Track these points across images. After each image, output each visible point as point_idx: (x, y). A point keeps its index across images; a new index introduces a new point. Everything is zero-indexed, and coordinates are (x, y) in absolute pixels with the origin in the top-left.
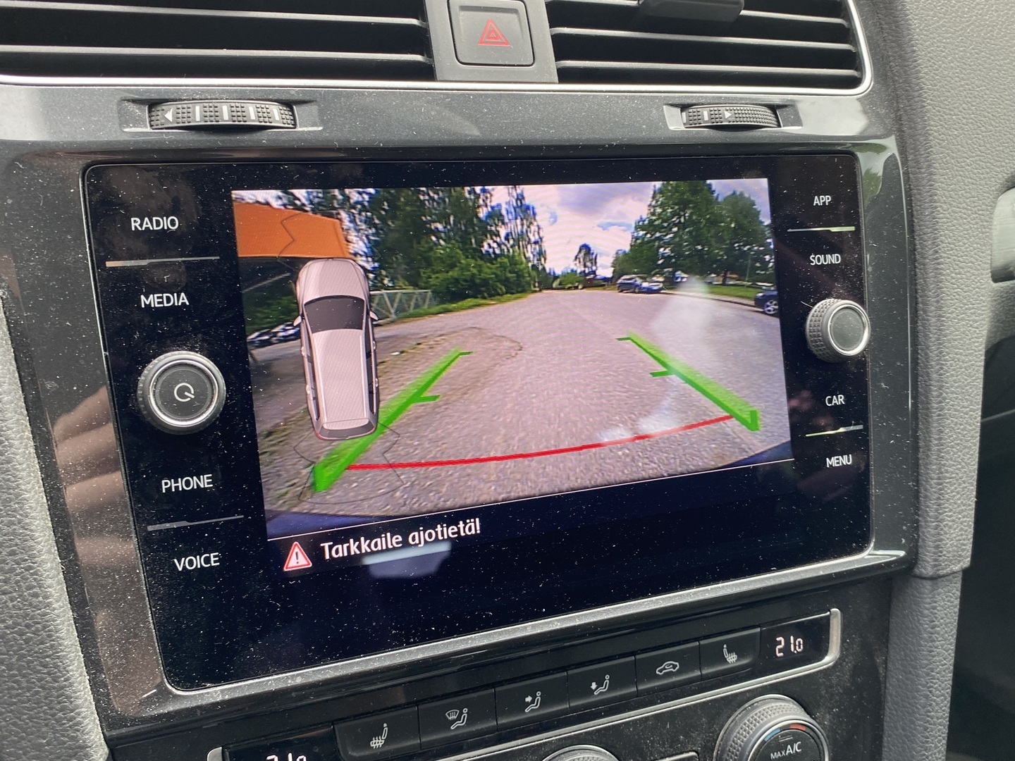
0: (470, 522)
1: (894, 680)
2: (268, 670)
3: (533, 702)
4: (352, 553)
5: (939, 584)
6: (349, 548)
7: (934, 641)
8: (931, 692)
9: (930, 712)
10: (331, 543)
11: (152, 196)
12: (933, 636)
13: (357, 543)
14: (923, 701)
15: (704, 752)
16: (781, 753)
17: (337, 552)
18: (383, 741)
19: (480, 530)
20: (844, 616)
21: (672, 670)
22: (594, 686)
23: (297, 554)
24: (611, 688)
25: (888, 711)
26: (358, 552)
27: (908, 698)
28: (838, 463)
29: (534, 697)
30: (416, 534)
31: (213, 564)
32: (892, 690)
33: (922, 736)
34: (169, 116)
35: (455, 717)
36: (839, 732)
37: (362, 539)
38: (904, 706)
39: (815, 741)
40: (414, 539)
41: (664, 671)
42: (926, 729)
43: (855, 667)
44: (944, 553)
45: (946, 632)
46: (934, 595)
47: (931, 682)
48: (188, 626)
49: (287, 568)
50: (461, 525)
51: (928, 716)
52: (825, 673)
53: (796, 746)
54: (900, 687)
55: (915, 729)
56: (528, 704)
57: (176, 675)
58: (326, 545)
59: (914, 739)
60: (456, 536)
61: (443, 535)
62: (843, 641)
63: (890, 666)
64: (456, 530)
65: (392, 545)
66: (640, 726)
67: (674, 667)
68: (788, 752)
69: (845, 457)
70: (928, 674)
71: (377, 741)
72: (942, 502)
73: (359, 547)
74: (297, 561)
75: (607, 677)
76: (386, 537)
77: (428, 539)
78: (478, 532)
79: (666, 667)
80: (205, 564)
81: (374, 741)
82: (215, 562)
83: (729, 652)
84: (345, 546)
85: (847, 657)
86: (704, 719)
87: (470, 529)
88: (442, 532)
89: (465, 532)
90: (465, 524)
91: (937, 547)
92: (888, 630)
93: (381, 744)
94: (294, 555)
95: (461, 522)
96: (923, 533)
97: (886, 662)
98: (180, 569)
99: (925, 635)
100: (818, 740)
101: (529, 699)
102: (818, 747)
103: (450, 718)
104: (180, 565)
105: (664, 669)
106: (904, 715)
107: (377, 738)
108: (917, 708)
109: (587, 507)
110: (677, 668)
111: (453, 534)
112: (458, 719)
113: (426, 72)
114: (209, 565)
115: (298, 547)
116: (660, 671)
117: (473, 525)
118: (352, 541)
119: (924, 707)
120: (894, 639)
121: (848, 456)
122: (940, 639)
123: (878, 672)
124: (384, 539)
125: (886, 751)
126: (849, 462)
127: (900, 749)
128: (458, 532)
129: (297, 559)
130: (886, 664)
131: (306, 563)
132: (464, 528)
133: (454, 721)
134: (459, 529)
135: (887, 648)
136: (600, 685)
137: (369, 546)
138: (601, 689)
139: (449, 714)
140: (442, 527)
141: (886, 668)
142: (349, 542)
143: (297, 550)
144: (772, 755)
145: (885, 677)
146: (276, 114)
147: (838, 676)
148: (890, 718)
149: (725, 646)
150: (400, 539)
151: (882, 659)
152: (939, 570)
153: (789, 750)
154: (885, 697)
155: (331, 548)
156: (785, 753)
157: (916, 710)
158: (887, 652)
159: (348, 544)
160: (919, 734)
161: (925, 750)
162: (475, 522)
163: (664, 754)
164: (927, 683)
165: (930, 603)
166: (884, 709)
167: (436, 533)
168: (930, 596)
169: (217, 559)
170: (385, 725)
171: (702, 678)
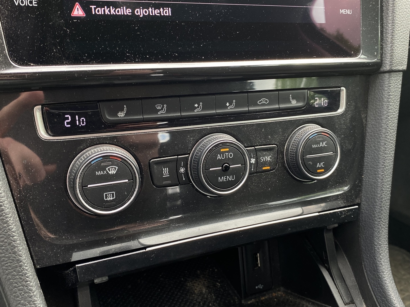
0: (166, 9)
1: (370, 125)
2: (63, 62)
3: (198, 107)
4: (106, 14)
5: (392, 75)
6: (104, 11)
7: (389, 102)
8: (388, 126)
9: (387, 136)
10: (95, 7)
12: (389, 100)
13: (109, 9)
14: (384, 131)
15: (280, 146)
16: (317, 146)
17: (98, 11)
18: (124, 114)
19: (171, 14)
20: (347, 91)
21: (265, 103)
22: (228, 104)
23: (78, 8)
24: (236, 107)
25: (367, 140)
26: (109, 14)
27: (377, 131)
28: (345, 13)
29: (199, 105)
30: (139, 10)
31: (34, 5)
32: (369, 130)
33: (384, 148)
35: (160, 108)
36: (345, 147)
37: (111, 7)
38: (375, 136)
39: (334, 143)
40: (137, 12)
41: (261, 103)
42: (385, 144)
43: (352, 117)
44: (395, 59)
45: (395, 99)
46: (390, 80)
47: (388, 122)
48: (21, 33)
49: (73, 15)
50: (161, 10)
51: (387, 138)
52: (338, 117)
53: (324, 143)
54: (373, 127)
55: (380, 145)
56: (196, 108)
57: (15, 57)
58: (93, 7)
59: (380, 150)
60: (159, 15)
61: (152, 13)
62: (347, 103)
63: (368, 119)
64: (159, 12)
65: (126, 13)
66: (250, 128)
67: (266, 101)
68: (320, 145)
69: (349, 10)
70: (387, 118)
71: (121, 114)
72: (394, 34)
73: (110, 11)
74: (78, 12)
75: (234, 101)
76: (123, 8)
77: (145, 14)
78: (170, 15)
79: (262, 101)
80: (30, 3)
81: (120, 114)
82: (35, 4)
83: (293, 99)
84: (103, 9)
85: (348, 111)
86: (280, 130)
87: (166, 13)
88: (152, 11)
89: (163, 13)
90: (164, 10)
91: (392, 56)
92: (367, 102)
93: (123, 116)
94: (76, 9)
95: (161, 8)
96: (385, 50)
97: (366, 117)
98: (17, 4)
99: (385, 99)
100: (335, 143)
101: (196, 105)
102: (335, 146)
103: (158, 108)
104: (17, 3)
105: (261, 101)
106: (375, 140)
107: (121, 112)
108: (381, 135)
109: (225, 11)
110: (268, 102)
111: (158, 13)
112: (162, 109)
114: (32, 5)
115: (79, 5)
116: (260, 102)
117: (167, 11)
118: (106, 7)
119: (385, 134)
120: (370, 106)
121: (350, 10)
122: (392, 102)
123: (362, 121)
124: (122, 9)
125: (366, 159)
126: (350, 13)
127: (373, 156)
128: (160, 13)
129: (78, 11)
130: (366, 118)
131: (82, 14)
132: (163, 12)
133: (159, 110)
134: (160, 11)
135: (367, 110)
136: (231, 104)
137: (115, 11)
138: (231, 107)
139: (157, 106)
140: (152, 9)
141: (366, 120)
142: (104, 8)
143: (77, 7)
144: (313, 145)
145: (366, 124)
147: (344, 120)
148: (368, 143)
149: (291, 95)
150: (131, 11)
151: (364, 116)
152: (392, 67)
153: (321, 145)
154: (366, 134)
155: (95, 9)
156: (319, 146)
157: (381, 136)
158: (367, 112)
159: (104, 9)
160: (382, 146)
161: (385, 154)
162: (168, 10)
163: (261, 143)
164: (386, 122)
165: (388, 84)
166: (365, 140)
167: (149, 11)
168: (388, 80)
169: (36, 3)
170: (125, 106)
171: (279, 109)
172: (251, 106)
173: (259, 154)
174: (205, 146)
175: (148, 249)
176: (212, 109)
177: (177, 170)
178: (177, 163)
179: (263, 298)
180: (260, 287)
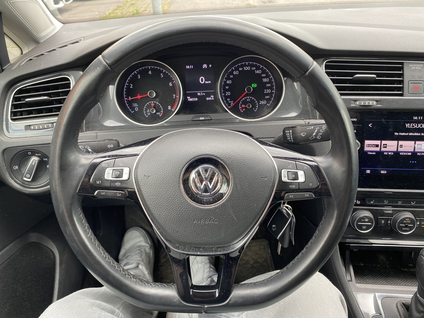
11: (353, 115)
18: (373, 202)
22: (412, 203)
24: (415, 204)
29: (400, 202)
34: (358, 103)
66: (419, 212)
75: (415, 202)
81: (371, 202)
101: (399, 202)
103: (384, 202)
112: (386, 202)
113: (402, 95)
136: (413, 203)
138: (413, 204)
146: (375, 103)
172: (422, 204)
173: (421, 221)
174: (400, 217)
175: (373, 245)
176: (406, 204)
177: (388, 222)
178: (388, 220)
179: (412, 270)
180: (411, 265)
